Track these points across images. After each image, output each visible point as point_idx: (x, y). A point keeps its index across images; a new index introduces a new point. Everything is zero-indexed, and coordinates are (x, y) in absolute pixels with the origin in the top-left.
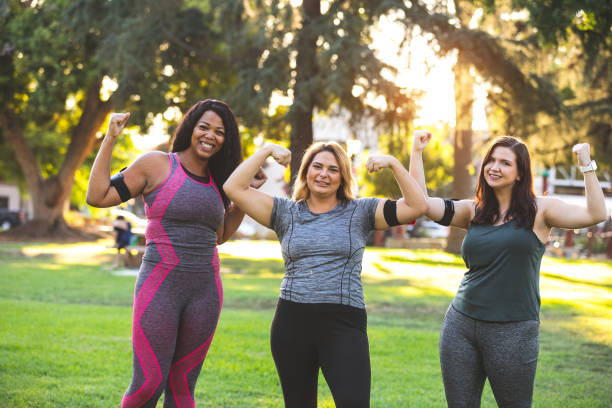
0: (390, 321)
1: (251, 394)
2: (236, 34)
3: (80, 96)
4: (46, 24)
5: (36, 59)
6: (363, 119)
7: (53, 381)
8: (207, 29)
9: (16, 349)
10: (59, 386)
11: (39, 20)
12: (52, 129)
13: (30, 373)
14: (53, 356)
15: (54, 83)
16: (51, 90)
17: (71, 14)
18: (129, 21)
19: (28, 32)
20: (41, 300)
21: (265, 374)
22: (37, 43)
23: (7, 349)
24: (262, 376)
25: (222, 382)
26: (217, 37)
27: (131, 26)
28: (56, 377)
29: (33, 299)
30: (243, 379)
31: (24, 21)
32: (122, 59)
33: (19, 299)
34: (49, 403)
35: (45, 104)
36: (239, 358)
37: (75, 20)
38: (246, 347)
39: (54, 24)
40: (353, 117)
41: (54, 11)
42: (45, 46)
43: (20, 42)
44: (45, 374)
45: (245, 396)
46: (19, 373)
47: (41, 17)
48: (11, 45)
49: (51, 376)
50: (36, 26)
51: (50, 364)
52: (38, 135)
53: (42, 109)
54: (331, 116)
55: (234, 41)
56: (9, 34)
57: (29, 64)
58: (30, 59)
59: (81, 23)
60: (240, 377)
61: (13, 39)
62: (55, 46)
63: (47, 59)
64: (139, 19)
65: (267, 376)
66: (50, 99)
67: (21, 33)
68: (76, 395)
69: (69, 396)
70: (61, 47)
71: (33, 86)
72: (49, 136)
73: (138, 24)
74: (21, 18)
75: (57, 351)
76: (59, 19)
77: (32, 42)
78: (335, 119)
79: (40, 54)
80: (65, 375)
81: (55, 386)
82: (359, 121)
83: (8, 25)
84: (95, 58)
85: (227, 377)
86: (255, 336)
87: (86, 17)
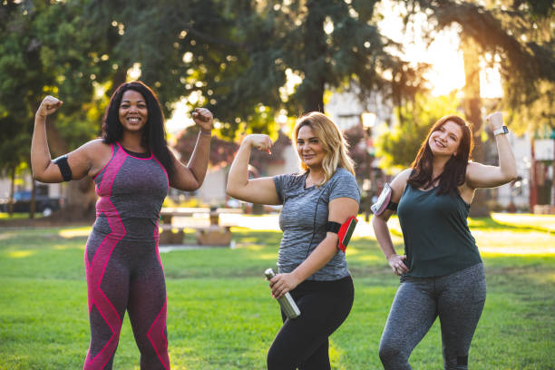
0: (386, 281)
1: (236, 350)
2: (246, 20)
3: (108, 85)
4: (70, 19)
5: (61, 53)
6: (373, 94)
7: (58, 347)
8: (218, 16)
9: (30, 321)
10: (63, 351)
11: (63, 16)
12: (83, 118)
13: (39, 341)
14: (63, 325)
15: (81, 75)
16: (77, 81)
17: (91, 8)
18: (145, 13)
19: (53, 27)
20: (65, 278)
21: (253, 332)
22: (62, 38)
23: (23, 322)
24: (250, 334)
25: (213, 341)
26: (230, 24)
27: (147, 18)
28: (63, 343)
29: (57, 278)
30: (232, 338)
31: (49, 17)
32: (141, 50)
33: (44, 278)
34: (50, 365)
35: (72, 95)
36: (233, 320)
37: (96, 14)
38: (244, 310)
39: (77, 19)
40: (363, 92)
41: (76, 7)
42: (69, 40)
43: (46, 37)
44: (53, 341)
45: (230, 352)
46: (29, 342)
47: (64, 13)
48: (38, 40)
49: (58, 343)
50: (60, 22)
51: (58, 333)
52: (71, 125)
53: (69, 99)
54: (342, 93)
55: (244, 25)
56: (36, 30)
57: (55, 58)
58: (56, 52)
59: (102, 16)
60: (230, 337)
61: (39, 35)
62: (79, 40)
63: (72, 53)
64: (155, 10)
65: (254, 334)
66: (76, 90)
67: (46, 29)
68: (76, 358)
69: (70, 358)
70: (85, 41)
71: (61, 79)
72: (81, 125)
73: (154, 16)
74: (45, 15)
75: (67, 322)
76: (80, 14)
77: (57, 37)
78: (346, 95)
79: (65, 48)
80: (70, 342)
81: (59, 351)
82: (369, 96)
83: (34, 23)
84: (117, 49)
85: (218, 336)
86: (254, 300)
87: (106, 11)
